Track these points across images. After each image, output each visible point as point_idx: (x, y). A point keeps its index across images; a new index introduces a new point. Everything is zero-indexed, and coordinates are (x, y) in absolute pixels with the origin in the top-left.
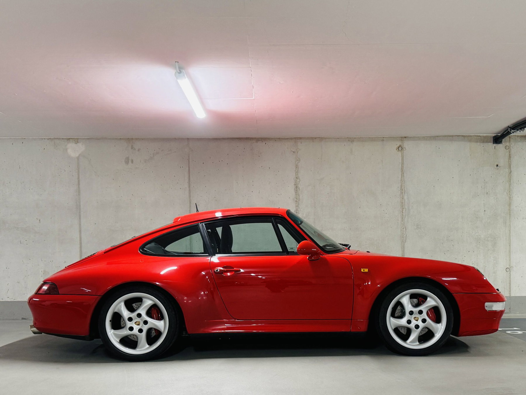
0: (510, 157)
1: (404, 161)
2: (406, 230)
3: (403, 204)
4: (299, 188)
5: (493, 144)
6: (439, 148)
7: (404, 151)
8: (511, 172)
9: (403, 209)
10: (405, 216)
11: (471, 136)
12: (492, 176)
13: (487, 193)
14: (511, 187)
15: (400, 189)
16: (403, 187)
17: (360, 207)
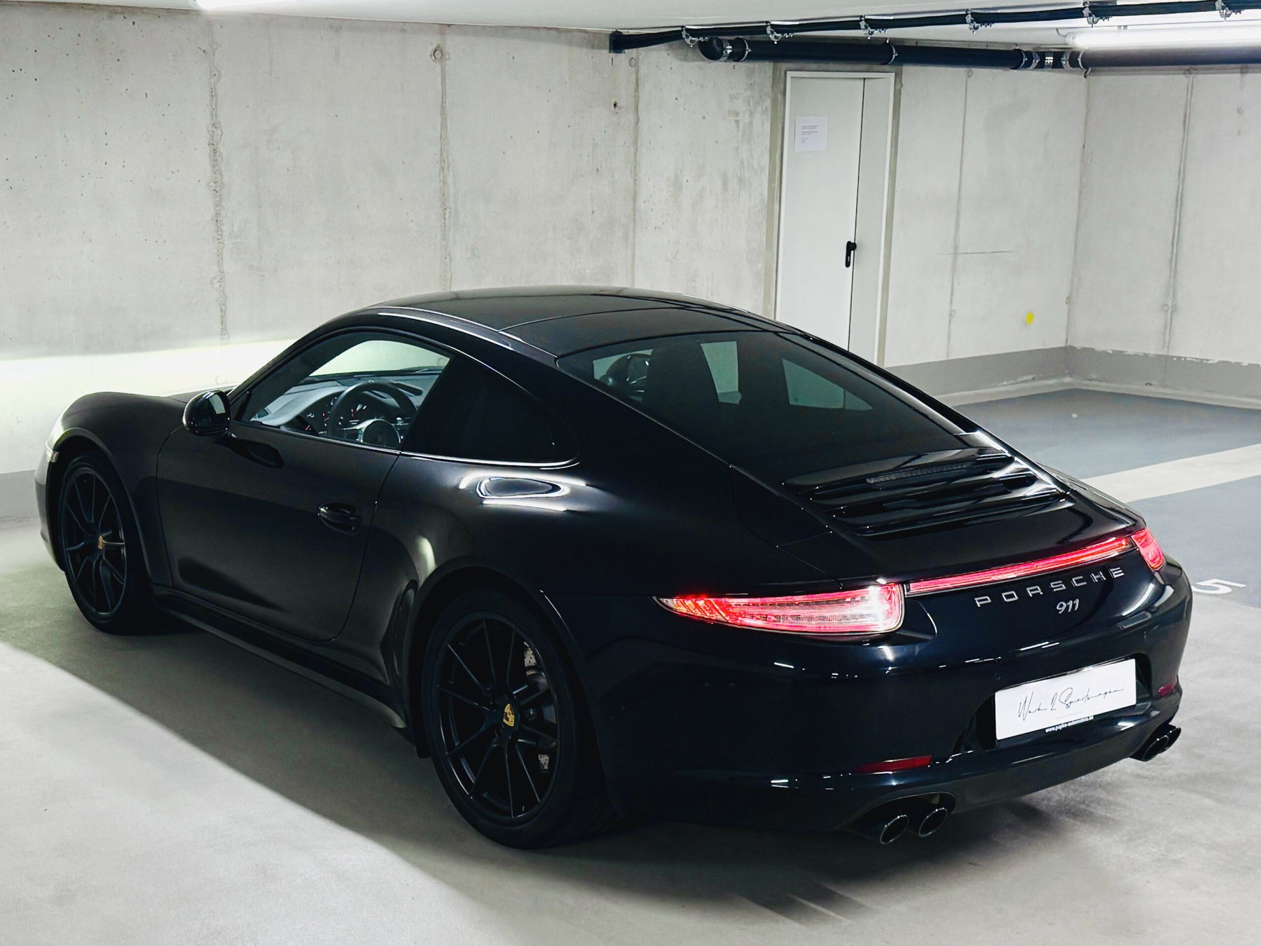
0: (637, 85)
1: (447, 88)
2: (450, 259)
3: (446, 197)
4: (221, 154)
5: (610, 52)
6: (513, 58)
7: (448, 62)
8: (638, 120)
9: (445, 209)
10: (450, 226)
11: (571, 31)
12: (606, 130)
13: (598, 170)
14: (637, 157)
15: (438, 160)
16: (445, 155)
17: (358, 206)
